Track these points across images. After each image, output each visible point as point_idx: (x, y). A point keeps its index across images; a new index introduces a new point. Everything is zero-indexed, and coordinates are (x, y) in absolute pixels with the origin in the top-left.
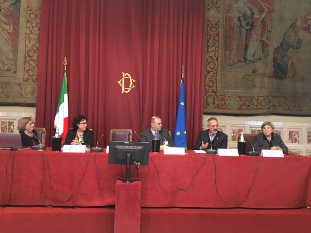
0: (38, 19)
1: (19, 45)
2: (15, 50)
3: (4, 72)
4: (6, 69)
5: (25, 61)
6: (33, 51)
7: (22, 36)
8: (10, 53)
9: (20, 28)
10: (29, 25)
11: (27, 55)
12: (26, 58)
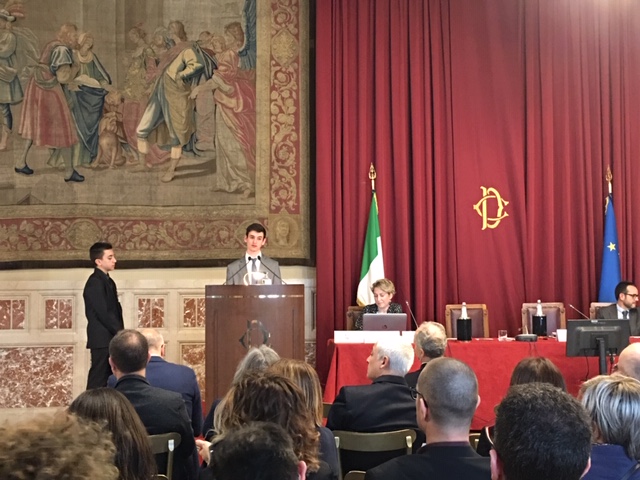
0: (293, 82)
1: (258, 138)
2: (250, 150)
3: (232, 196)
4: (233, 188)
5: (271, 170)
6: (285, 148)
7: (262, 120)
8: (241, 156)
9: (258, 102)
10: (275, 95)
11: (274, 158)
12: (272, 164)
